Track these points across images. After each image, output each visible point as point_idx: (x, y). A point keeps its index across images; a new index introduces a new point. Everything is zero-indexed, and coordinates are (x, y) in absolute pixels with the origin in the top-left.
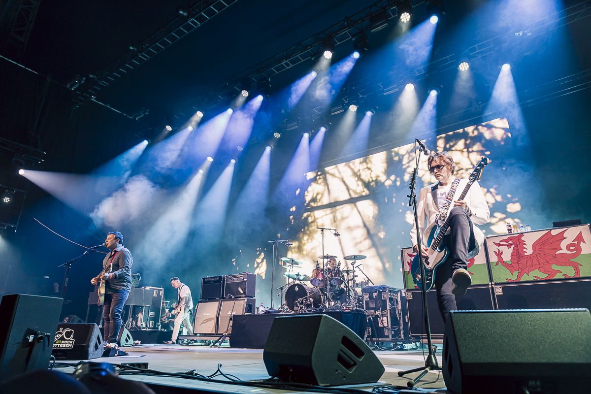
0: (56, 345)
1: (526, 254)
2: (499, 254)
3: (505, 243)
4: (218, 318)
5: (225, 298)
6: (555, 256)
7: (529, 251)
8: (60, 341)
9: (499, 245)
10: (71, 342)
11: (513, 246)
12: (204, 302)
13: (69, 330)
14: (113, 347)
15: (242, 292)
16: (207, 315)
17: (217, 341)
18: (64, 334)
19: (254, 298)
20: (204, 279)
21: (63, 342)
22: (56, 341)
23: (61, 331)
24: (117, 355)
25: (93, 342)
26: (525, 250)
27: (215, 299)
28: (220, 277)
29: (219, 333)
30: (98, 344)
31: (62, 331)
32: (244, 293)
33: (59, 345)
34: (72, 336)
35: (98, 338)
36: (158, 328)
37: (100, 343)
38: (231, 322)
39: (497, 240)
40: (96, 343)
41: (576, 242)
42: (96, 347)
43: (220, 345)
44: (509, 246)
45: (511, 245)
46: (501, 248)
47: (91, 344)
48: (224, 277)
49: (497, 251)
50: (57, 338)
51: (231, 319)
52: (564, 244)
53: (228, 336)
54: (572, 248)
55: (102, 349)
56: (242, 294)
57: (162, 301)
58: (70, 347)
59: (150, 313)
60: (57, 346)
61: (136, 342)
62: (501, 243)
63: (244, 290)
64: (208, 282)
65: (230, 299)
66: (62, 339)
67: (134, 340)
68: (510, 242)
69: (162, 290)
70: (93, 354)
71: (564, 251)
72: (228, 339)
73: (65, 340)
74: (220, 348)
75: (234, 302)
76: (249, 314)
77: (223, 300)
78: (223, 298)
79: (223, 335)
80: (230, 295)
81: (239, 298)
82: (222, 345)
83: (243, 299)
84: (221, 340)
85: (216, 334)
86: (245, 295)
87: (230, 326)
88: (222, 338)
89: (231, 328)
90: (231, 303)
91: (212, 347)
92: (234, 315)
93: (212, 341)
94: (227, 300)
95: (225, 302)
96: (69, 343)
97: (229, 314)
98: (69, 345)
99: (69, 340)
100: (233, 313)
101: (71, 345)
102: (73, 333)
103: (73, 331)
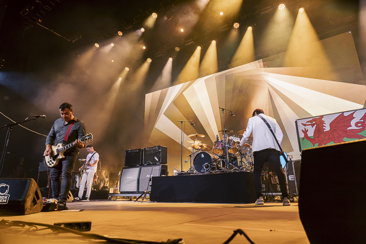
1: (325, 131)
2: (305, 132)
3: (310, 123)
4: (138, 180)
5: (144, 165)
6: (346, 131)
7: (327, 128)
9: (305, 125)
10: (6, 197)
11: (316, 125)
12: (127, 168)
14: (53, 202)
15: (158, 160)
16: (130, 177)
17: (139, 197)
19: (166, 164)
20: (127, 151)
24: (56, 209)
25: (30, 197)
26: (324, 128)
27: (136, 165)
28: (140, 150)
29: (140, 191)
30: (36, 199)
32: (159, 160)
34: (7, 191)
35: (36, 193)
37: (38, 198)
38: (151, 182)
39: (304, 122)
40: (34, 198)
41: (362, 121)
42: (34, 202)
43: (143, 200)
44: (313, 125)
45: (314, 124)
46: (307, 127)
47: (28, 199)
48: (142, 150)
49: (304, 130)
51: (150, 180)
52: (353, 123)
53: (149, 194)
54: (359, 125)
55: (41, 204)
56: (158, 161)
58: (4, 202)
62: (307, 124)
63: (159, 158)
64: (130, 153)
65: (149, 165)
68: (314, 122)
70: (31, 209)
71: (353, 127)
72: (148, 195)
74: (143, 203)
75: (152, 167)
76: (164, 176)
77: (142, 166)
78: (142, 165)
79: (144, 193)
80: (149, 162)
81: (156, 164)
82: (144, 200)
83: (158, 165)
84: (143, 196)
85: (138, 192)
86: (160, 162)
87: (150, 186)
88: (144, 195)
89: (151, 187)
90: (150, 168)
91: (135, 202)
92: (152, 177)
93: (135, 197)
94: (146, 166)
95: (144, 168)
96: (3, 198)
97: (148, 176)
98: (4, 200)
99: (4, 195)
100: (152, 176)
101: (6, 200)
102: (8, 189)
103: (9, 186)
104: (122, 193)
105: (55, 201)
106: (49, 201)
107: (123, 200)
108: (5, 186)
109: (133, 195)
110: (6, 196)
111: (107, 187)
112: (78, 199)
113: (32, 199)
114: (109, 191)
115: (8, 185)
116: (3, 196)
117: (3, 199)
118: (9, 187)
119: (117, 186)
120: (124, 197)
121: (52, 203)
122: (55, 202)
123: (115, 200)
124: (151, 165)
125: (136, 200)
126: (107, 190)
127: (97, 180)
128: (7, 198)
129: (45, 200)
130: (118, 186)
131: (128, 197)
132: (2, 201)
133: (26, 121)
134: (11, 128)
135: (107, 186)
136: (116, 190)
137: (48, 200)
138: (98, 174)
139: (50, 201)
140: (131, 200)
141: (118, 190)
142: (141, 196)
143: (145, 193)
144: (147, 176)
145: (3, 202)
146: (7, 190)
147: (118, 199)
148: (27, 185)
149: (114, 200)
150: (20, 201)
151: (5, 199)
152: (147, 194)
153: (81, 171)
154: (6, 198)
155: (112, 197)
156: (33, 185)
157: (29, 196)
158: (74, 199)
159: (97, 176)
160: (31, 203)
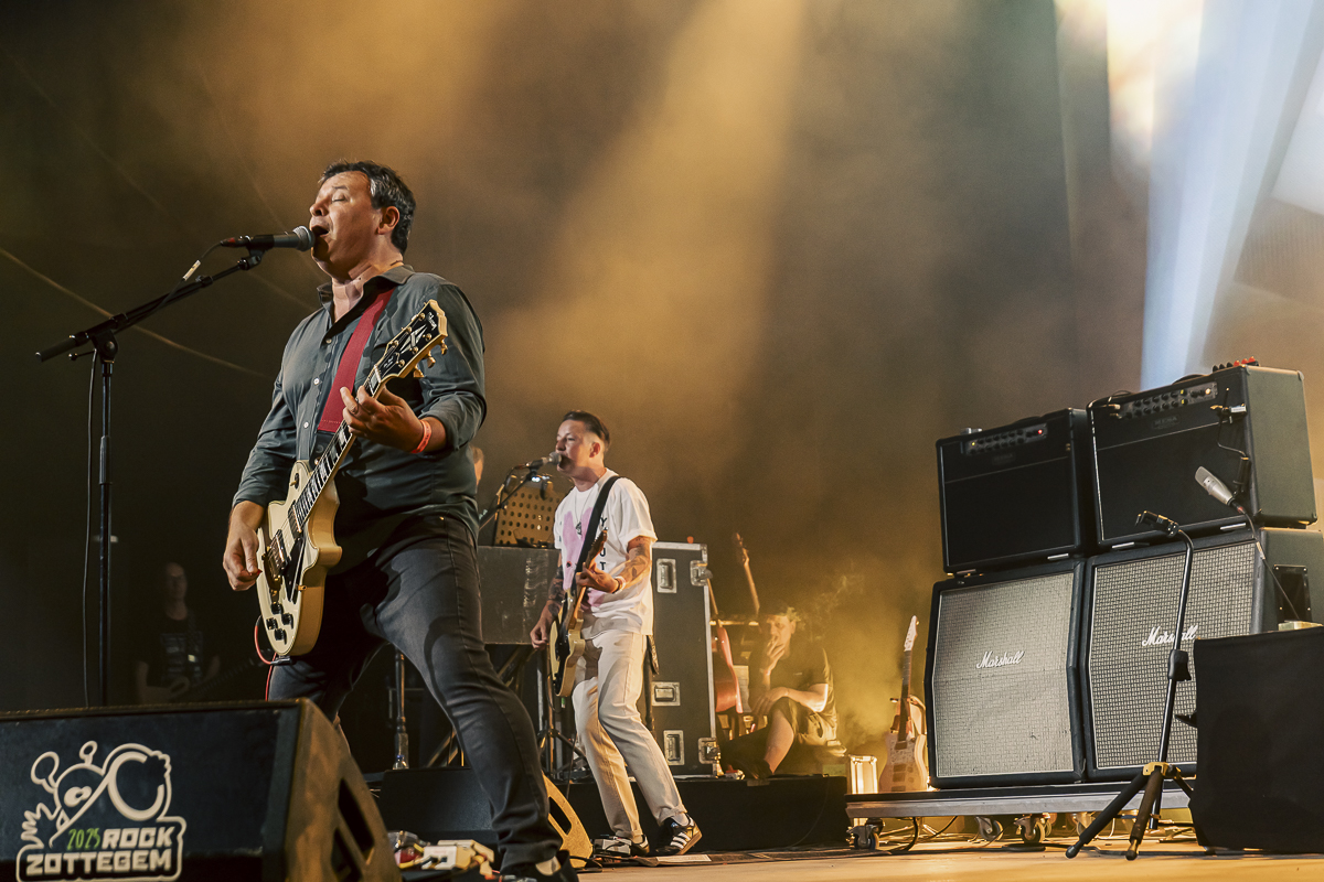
0: (71, 858)
4: (1078, 677)
5: (1107, 549)
8: (94, 832)
10: (164, 837)
12: (973, 585)
13: (138, 753)
14: (464, 864)
15: (1223, 494)
16: (1005, 661)
17: (1102, 822)
18: (110, 781)
19: (1311, 529)
20: (950, 445)
21: (111, 836)
22: (66, 835)
23: (88, 763)
25: (312, 831)
27: (1043, 560)
28: (1058, 421)
29: (1102, 765)
30: (352, 844)
31: (98, 761)
32: (1242, 496)
33: (88, 857)
34: (164, 793)
35: (347, 802)
36: (709, 769)
37: (366, 842)
43: (1137, 837)
47: (300, 844)
48: (1082, 419)
50: (71, 811)
51: (1180, 674)
53: (1184, 786)
56: (1229, 507)
57: (710, 623)
58: (158, 869)
59: (653, 685)
60: (79, 864)
61: (606, 844)
64: (983, 459)
65: (1158, 543)
66: (105, 815)
67: (593, 837)
69: (697, 556)
72: (1176, 802)
73: (124, 823)
74: (1139, 863)
75: (1183, 561)
76: (1297, 625)
77: (1093, 561)
78: (1091, 552)
79: (1136, 781)
80: (1150, 521)
81: (1215, 531)
82: (1149, 843)
83: (1237, 539)
84: (1134, 807)
85: (1086, 776)
86: (1249, 511)
87: (1183, 718)
88: (1139, 796)
89: (1193, 732)
90: (1164, 571)
91: (1071, 856)
92: (1199, 645)
93: (1063, 821)
94: (1126, 557)
95: (1116, 571)
96: (150, 843)
97: (1158, 639)
98: (154, 854)
99: (151, 823)
100: (1191, 634)
101: (167, 854)
102: (167, 775)
103: (167, 758)
104: (951, 788)
105: (480, 859)
106: (435, 861)
107: (968, 844)
108: (143, 759)
109: (1047, 805)
110: (167, 825)
111: (825, 746)
112: (626, 849)
113: (329, 845)
114: (843, 782)
115: (161, 755)
116: (145, 831)
117: (149, 849)
118: (168, 765)
119: (902, 735)
120: (970, 826)
121: (456, 869)
122: (478, 867)
123: (905, 852)
124: (1175, 548)
125: (1073, 841)
126: (829, 770)
127: (738, 696)
128: (173, 837)
129: (410, 852)
130: (911, 735)
131: (1008, 821)
132: (148, 861)
133: (191, 288)
134: (105, 354)
135: (821, 741)
136: (898, 768)
137: (430, 851)
138: (746, 655)
139: (445, 860)
140: (1033, 845)
141: (913, 767)
142: (1114, 811)
143: (1151, 784)
144: (1152, 639)
145: (153, 867)
146: (161, 789)
147: (928, 839)
148: (282, 747)
149: (895, 853)
150: (257, 861)
151: (161, 850)
152: (1170, 786)
153: (545, 647)
154: (168, 843)
155: (876, 821)
156: (315, 747)
157: (304, 824)
158: (597, 849)
159: (742, 672)
160: (325, 871)
